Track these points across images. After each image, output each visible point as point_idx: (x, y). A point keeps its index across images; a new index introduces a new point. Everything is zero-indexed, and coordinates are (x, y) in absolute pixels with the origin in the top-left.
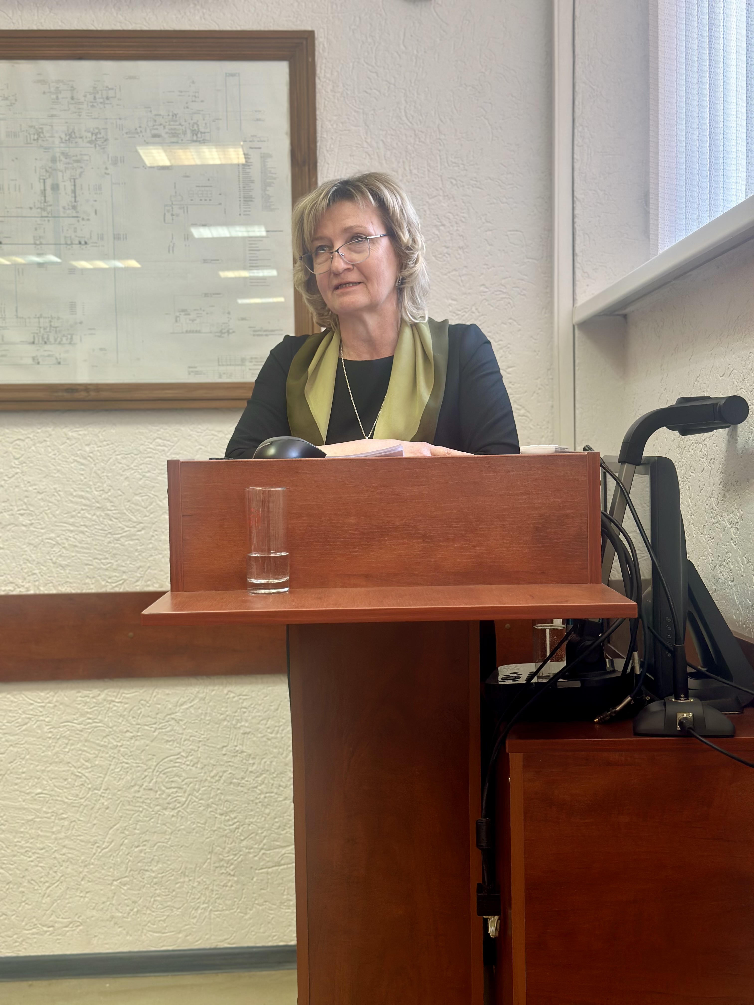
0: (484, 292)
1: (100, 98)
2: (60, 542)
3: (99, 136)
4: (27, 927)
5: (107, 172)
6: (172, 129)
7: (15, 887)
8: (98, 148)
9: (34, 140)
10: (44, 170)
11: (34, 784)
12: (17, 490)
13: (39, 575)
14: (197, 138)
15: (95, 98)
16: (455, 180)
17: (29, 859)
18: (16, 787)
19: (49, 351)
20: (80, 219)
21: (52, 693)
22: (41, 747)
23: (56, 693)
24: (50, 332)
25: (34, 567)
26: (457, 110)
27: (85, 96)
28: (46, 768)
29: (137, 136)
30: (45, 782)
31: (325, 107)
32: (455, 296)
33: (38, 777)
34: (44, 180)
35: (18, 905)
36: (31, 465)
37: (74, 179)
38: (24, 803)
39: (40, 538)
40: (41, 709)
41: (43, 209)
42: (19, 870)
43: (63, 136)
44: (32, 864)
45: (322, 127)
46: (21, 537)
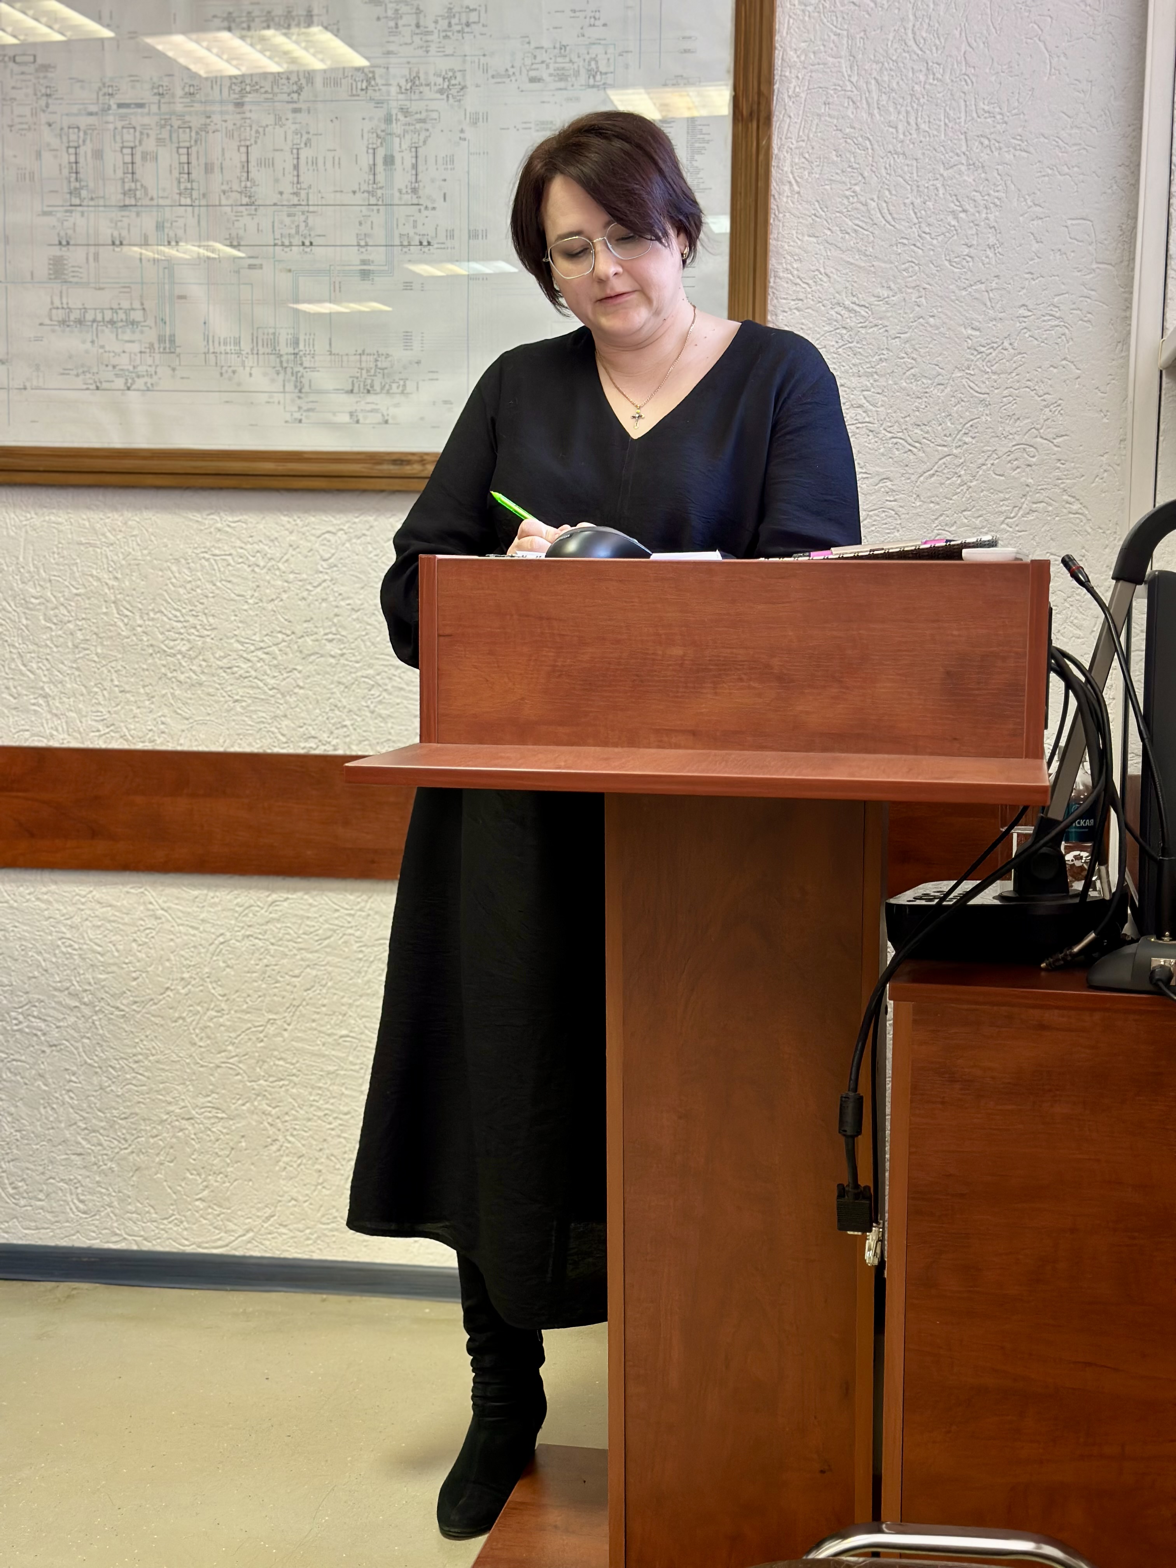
0: (1024, 317)
1: (456, 24)
2: (380, 682)
3: (453, 82)
4: (324, 1220)
5: (462, 135)
6: (558, 69)
7: (310, 1162)
8: (451, 100)
9: (362, 90)
10: (375, 135)
11: (338, 1022)
12: (324, 605)
13: (351, 728)
14: (595, 81)
15: (450, 25)
16: (988, 139)
17: (329, 1126)
18: (314, 1025)
19: (373, 403)
20: (422, 208)
21: (365, 897)
22: (349, 971)
23: (370, 898)
24: (375, 375)
25: (344, 716)
26: (995, 28)
27: (436, 22)
28: (355, 1000)
29: (507, 80)
30: (353, 1022)
31: (789, 28)
32: (977, 324)
33: (343, 1012)
34: (374, 149)
35: (313, 1188)
36: (344, 569)
37: (416, 148)
38: (324, 1048)
39: (354, 675)
40: (349, 919)
41: (372, 193)
42: (315, 1140)
43: (403, 83)
44: (333, 1132)
45: (782, 59)
46: (328, 673)
